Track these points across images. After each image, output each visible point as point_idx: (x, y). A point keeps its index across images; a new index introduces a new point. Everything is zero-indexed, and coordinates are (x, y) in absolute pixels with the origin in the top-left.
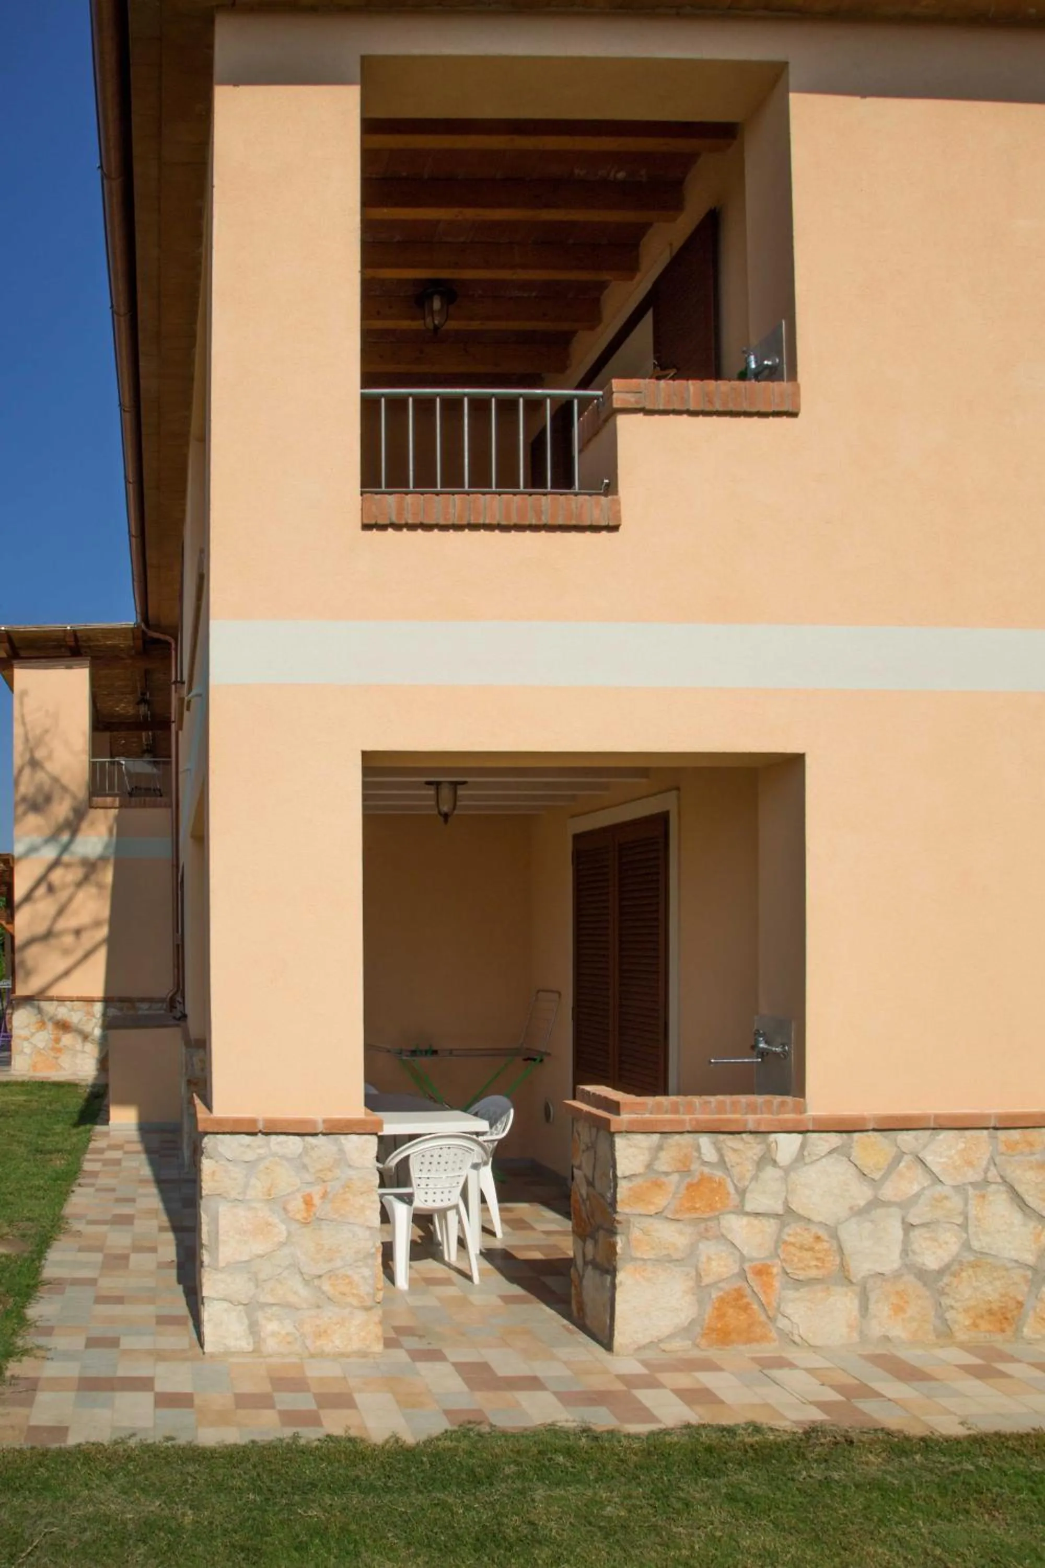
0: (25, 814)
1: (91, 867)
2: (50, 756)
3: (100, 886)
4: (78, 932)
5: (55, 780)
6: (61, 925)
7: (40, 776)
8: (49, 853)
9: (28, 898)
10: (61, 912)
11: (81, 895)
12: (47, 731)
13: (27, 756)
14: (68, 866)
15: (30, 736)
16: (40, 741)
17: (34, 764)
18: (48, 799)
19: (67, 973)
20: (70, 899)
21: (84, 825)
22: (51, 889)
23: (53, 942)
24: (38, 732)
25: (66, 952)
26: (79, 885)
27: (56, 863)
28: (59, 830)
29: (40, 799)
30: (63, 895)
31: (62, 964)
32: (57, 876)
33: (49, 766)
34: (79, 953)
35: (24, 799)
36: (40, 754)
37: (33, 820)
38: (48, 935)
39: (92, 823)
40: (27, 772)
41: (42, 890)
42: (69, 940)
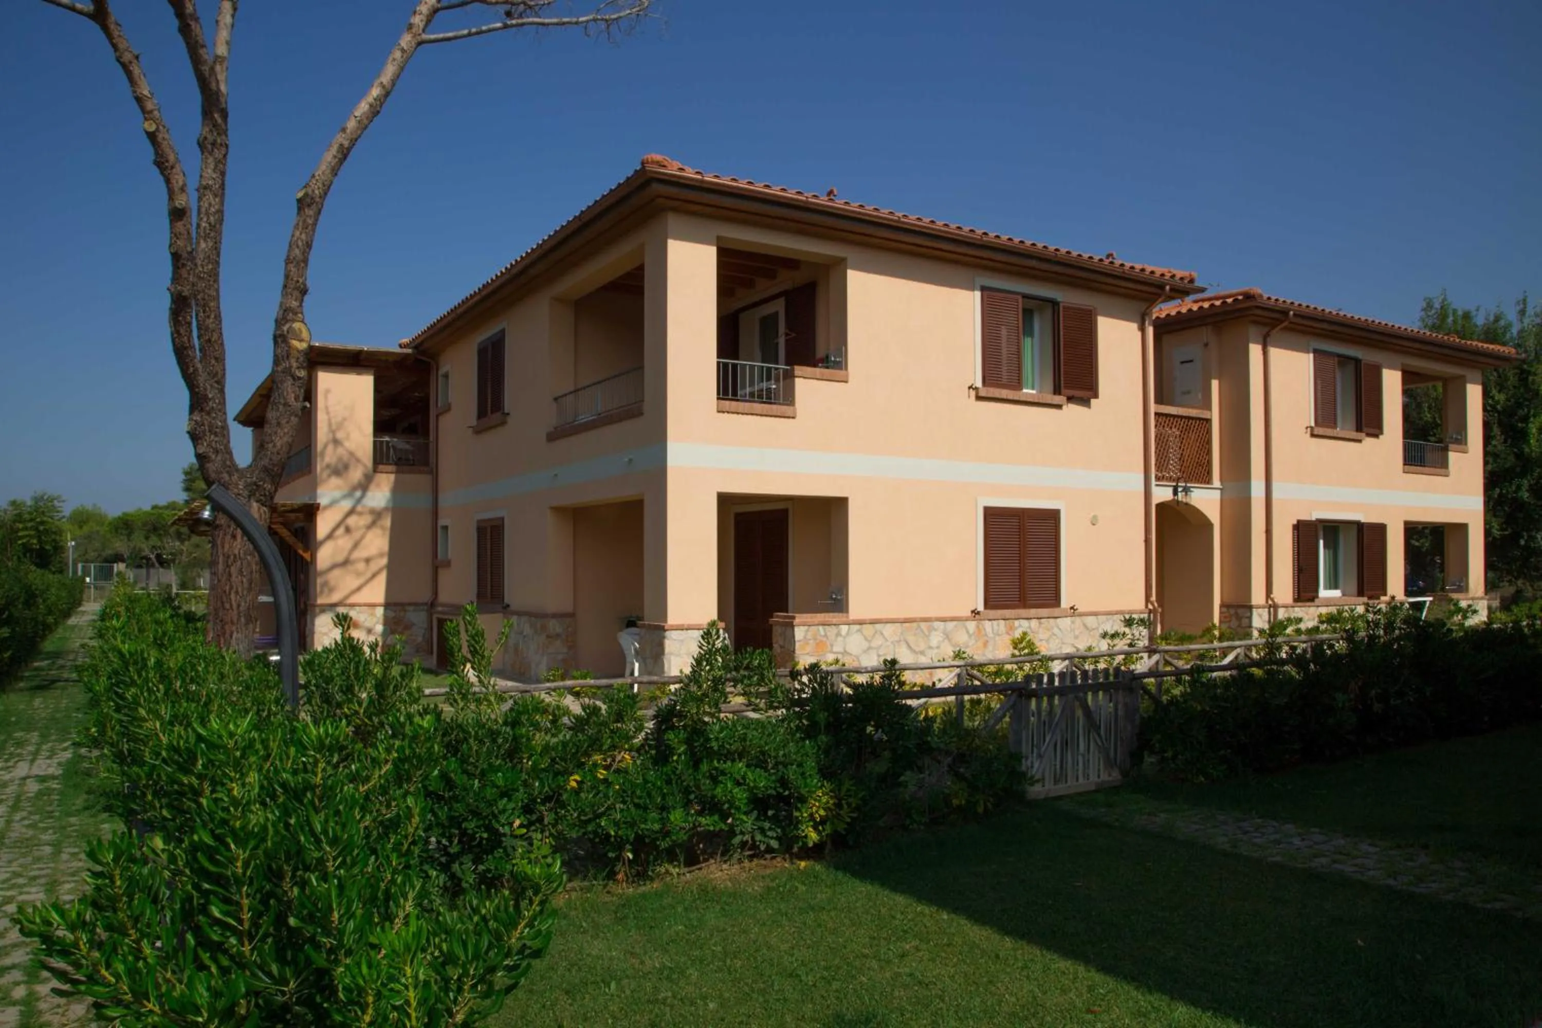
0: (329, 476)
1: (377, 515)
2: (348, 437)
3: (383, 528)
4: (368, 561)
5: (351, 454)
6: (356, 555)
7: (340, 450)
8: (347, 505)
9: (330, 536)
10: (356, 545)
11: (370, 535)
12: (345, 419)
13: (331, 436)
14: (360, 514)
15: (333, 421)
16: (340, 425)
17: (336, 442)
18: (346, 467)
19: (359, 589)
20: (363, 537)
21: (372, 487)
22: (348, 530)
23: (350, 567)
24: (339, 419)
25: (358, 574)
26: (369, 527)
27: (351, 512)
28: (354, 489)
29: (340, 466)
30: (357, 535)
31: (357, 583)
32: (352, 521)
33: (347, 444)
34: (369, 575)
35: (329, 466)
36: (340, 435)
37: (335, 481)
38: (346, 563)
39: (378, 485)
40: (330, 448)
41: (341, 530)
42: (361, 566)
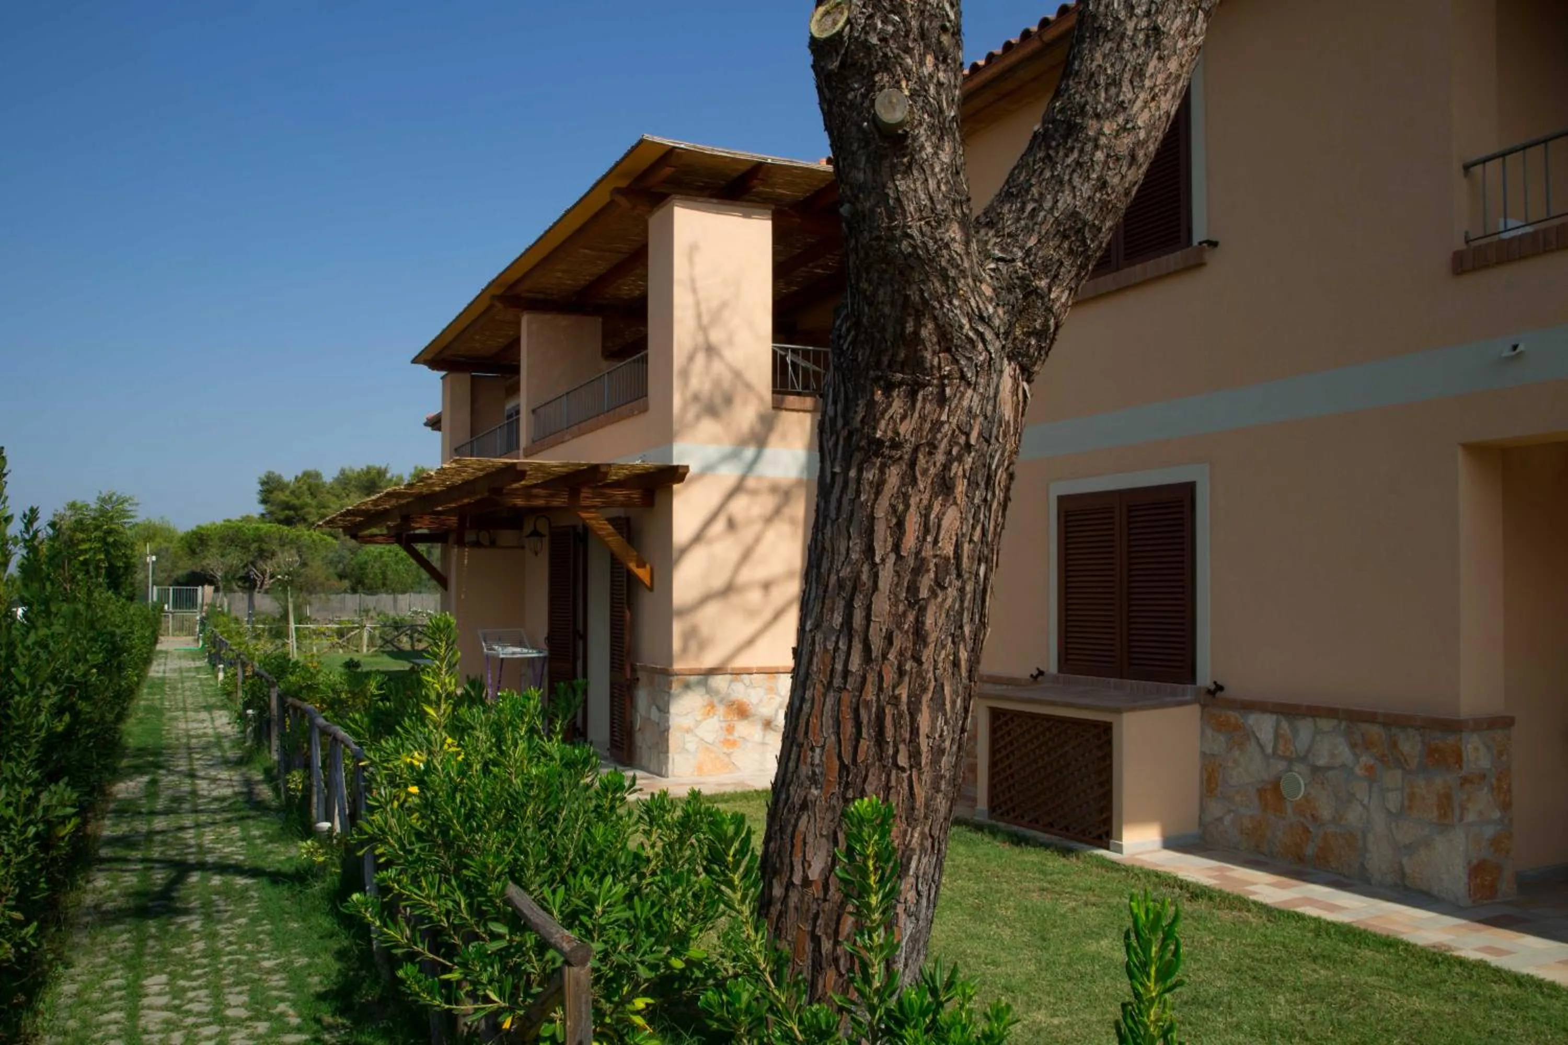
0: (698, 418)
1: (783, 494)
2: (730, 342)
3: (792, 521)
4: (766, 586)
5: (737, 375)
6: (747, 575)
7: (717, 367)
8: (729, 474)
9: (698, 538)
10: (746, 556)
11: (771, 535)
12: (724, 305)
13: (700, 339)
14: (754, 493)
15: (704, 308)
16: (717, 316)
17: (711, 350)
18: (728, 400)
19: (750, 642)
20: (758, 540)
21: (774, 439)
22: (731, 525)
23: (735, 599)
24: (715, 303)
25: (751, 613)
26: (769, 520)
27: (738, 489)
28: (743, 443)
29: (718, 400)
30: (747, 535)
31: (747, 629)
32: (739, 506)
33: (728, 353)
34: (768, 614)
35: (696, 398)
36: (716, 336)
37: (708, 427)
38: (728, 590)
39: (784, 437)
40: (700, 359)
41: (719, 526)
42: (755, 596)
